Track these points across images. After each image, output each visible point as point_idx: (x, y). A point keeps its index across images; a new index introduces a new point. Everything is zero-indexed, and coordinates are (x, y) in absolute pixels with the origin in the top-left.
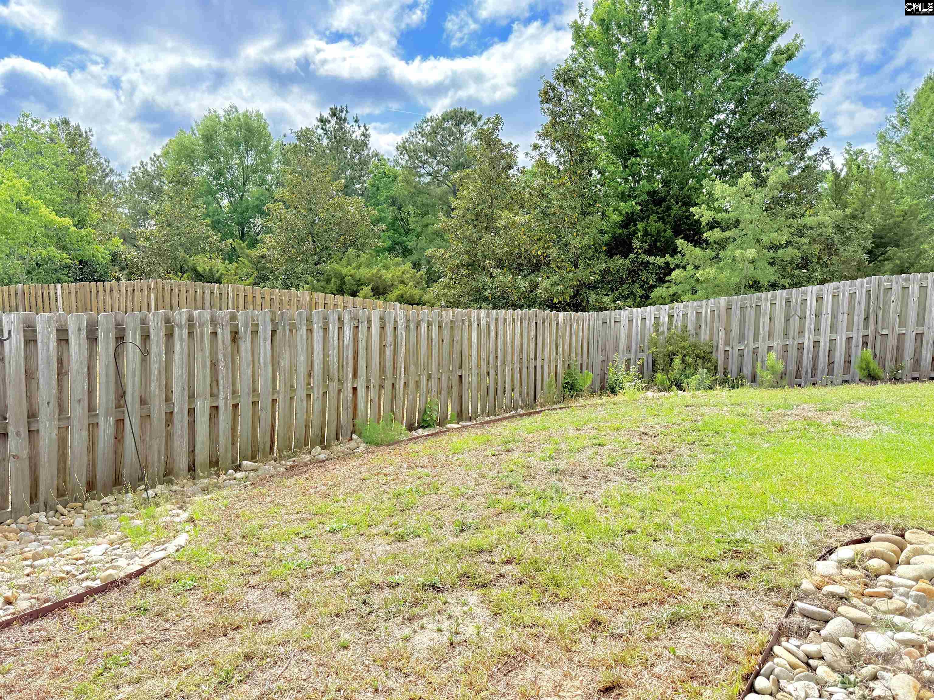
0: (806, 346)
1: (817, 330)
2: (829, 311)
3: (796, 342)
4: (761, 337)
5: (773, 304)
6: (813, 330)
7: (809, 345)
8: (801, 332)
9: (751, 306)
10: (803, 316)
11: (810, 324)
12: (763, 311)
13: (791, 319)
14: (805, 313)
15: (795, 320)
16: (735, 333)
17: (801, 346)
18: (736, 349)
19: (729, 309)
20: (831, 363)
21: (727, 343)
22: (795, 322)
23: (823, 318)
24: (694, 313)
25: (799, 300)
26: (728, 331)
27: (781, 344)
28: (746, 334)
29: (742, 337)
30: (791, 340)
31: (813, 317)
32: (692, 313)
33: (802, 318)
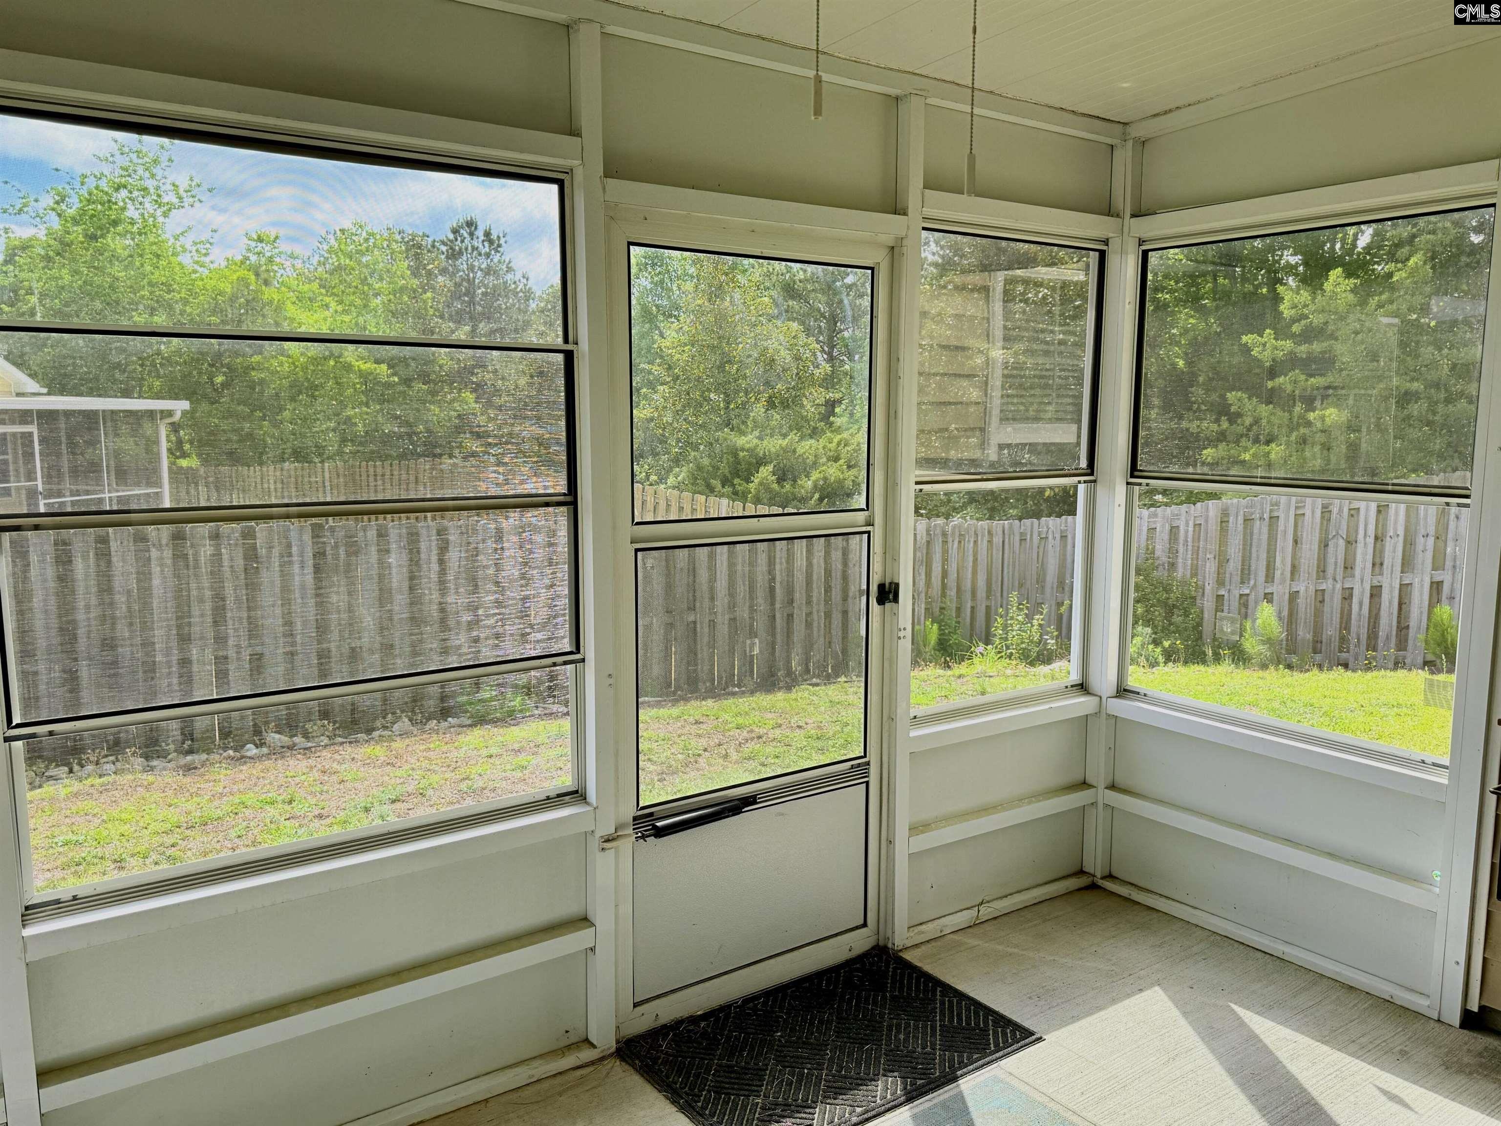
0: (1356, 593)
1: (1377, 564)
2: (1401, 531)
3: (1339, 586)
4: (1278, 573)
5: (1299, 517)
6: (1369, 565)
7: (1363, 592)
8: (1349, 567)
9: (1262, 519)
10: (1352, 539)
11: (1365, 554)
12: (1281, 527)
13: (1331, 544)
14: (1357, 532)
15: (1337, 545)
16: (1234, 566)
17: (1348, 596)
18: (1236, 593)
19: (1224, 522)
20: (1402, 629)
21: (1220, 583)
22: (1337, 549)
23: (1388, 544)
24: (1167, 527)
25: (1346, 510)
26: (1222, 560)
27: (1312, 588)
28: (1253, 568)
29: (1245, 575)
30: (1330, 581)
31: (1371, 540)
32: (1163, 526)
33: (1350, 543)
